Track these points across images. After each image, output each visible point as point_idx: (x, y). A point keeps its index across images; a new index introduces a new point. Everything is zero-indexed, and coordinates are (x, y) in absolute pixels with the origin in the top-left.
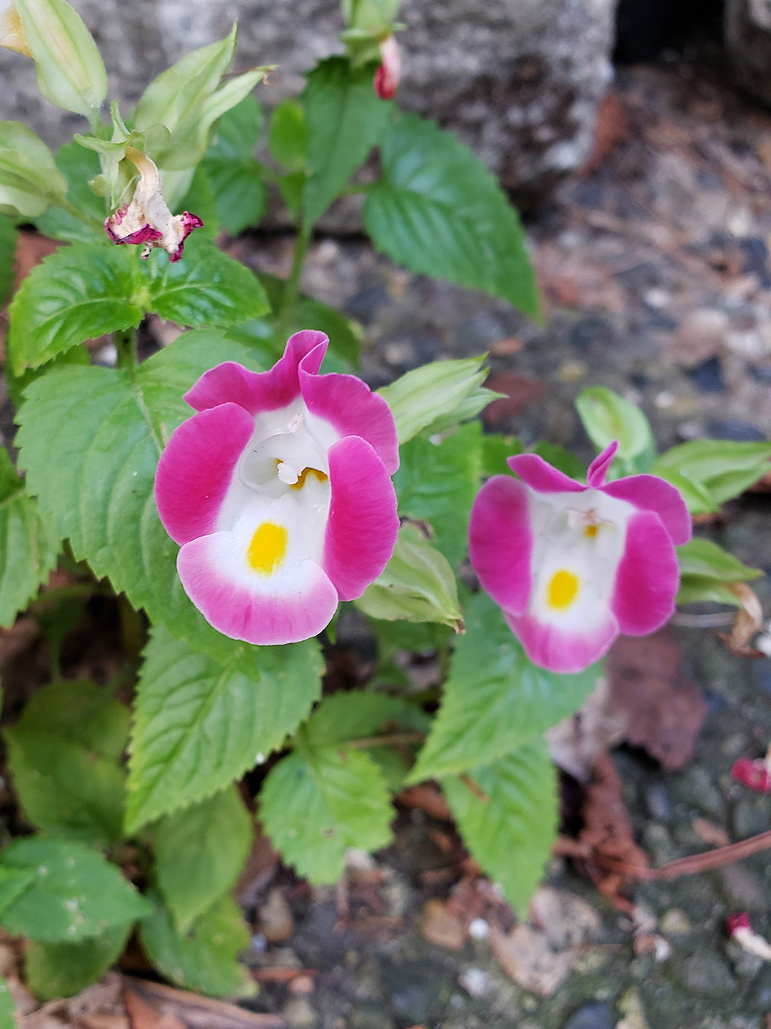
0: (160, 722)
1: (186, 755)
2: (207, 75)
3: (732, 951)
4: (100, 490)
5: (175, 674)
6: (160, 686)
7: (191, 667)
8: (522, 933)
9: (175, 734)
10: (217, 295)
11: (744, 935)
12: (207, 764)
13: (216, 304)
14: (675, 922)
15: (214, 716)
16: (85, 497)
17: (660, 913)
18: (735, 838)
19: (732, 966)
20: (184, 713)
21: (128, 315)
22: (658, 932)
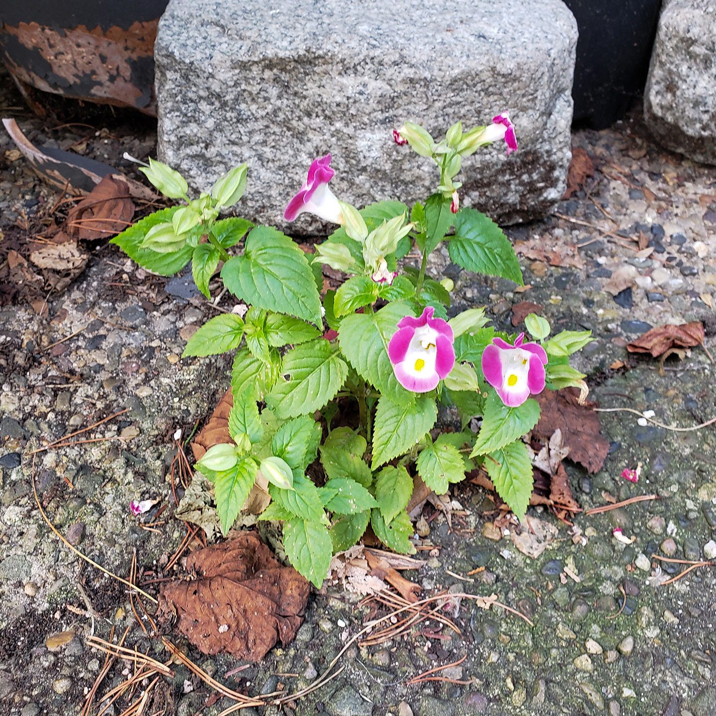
0: (383, 431)
1: (392, 442)
2: (396, 227)
3: (613, 541)
4: (365, 354)
5: (388, 415)
6: (383, 419)
7: (394, 412)
8: (525, 534)
9: (388, 435)
10: (399, 290)
11: (618, 534)
12: (399, 445)
13: (399, 293)
14: (590, 532)
15: (402, 428)
16: (360, 355)
17: (584, 528)
18: (619, 501)
19: (613, 547)
20: (392, 428)
21: (373, 299)
22: (583, 535)
